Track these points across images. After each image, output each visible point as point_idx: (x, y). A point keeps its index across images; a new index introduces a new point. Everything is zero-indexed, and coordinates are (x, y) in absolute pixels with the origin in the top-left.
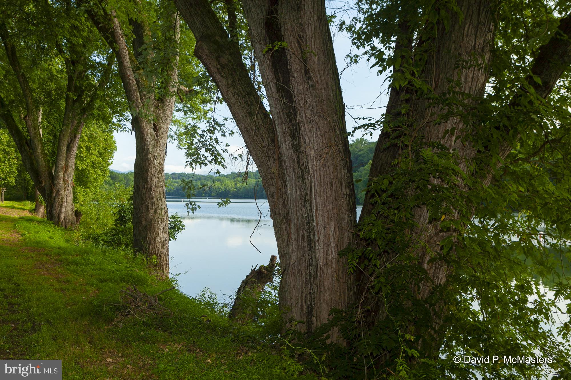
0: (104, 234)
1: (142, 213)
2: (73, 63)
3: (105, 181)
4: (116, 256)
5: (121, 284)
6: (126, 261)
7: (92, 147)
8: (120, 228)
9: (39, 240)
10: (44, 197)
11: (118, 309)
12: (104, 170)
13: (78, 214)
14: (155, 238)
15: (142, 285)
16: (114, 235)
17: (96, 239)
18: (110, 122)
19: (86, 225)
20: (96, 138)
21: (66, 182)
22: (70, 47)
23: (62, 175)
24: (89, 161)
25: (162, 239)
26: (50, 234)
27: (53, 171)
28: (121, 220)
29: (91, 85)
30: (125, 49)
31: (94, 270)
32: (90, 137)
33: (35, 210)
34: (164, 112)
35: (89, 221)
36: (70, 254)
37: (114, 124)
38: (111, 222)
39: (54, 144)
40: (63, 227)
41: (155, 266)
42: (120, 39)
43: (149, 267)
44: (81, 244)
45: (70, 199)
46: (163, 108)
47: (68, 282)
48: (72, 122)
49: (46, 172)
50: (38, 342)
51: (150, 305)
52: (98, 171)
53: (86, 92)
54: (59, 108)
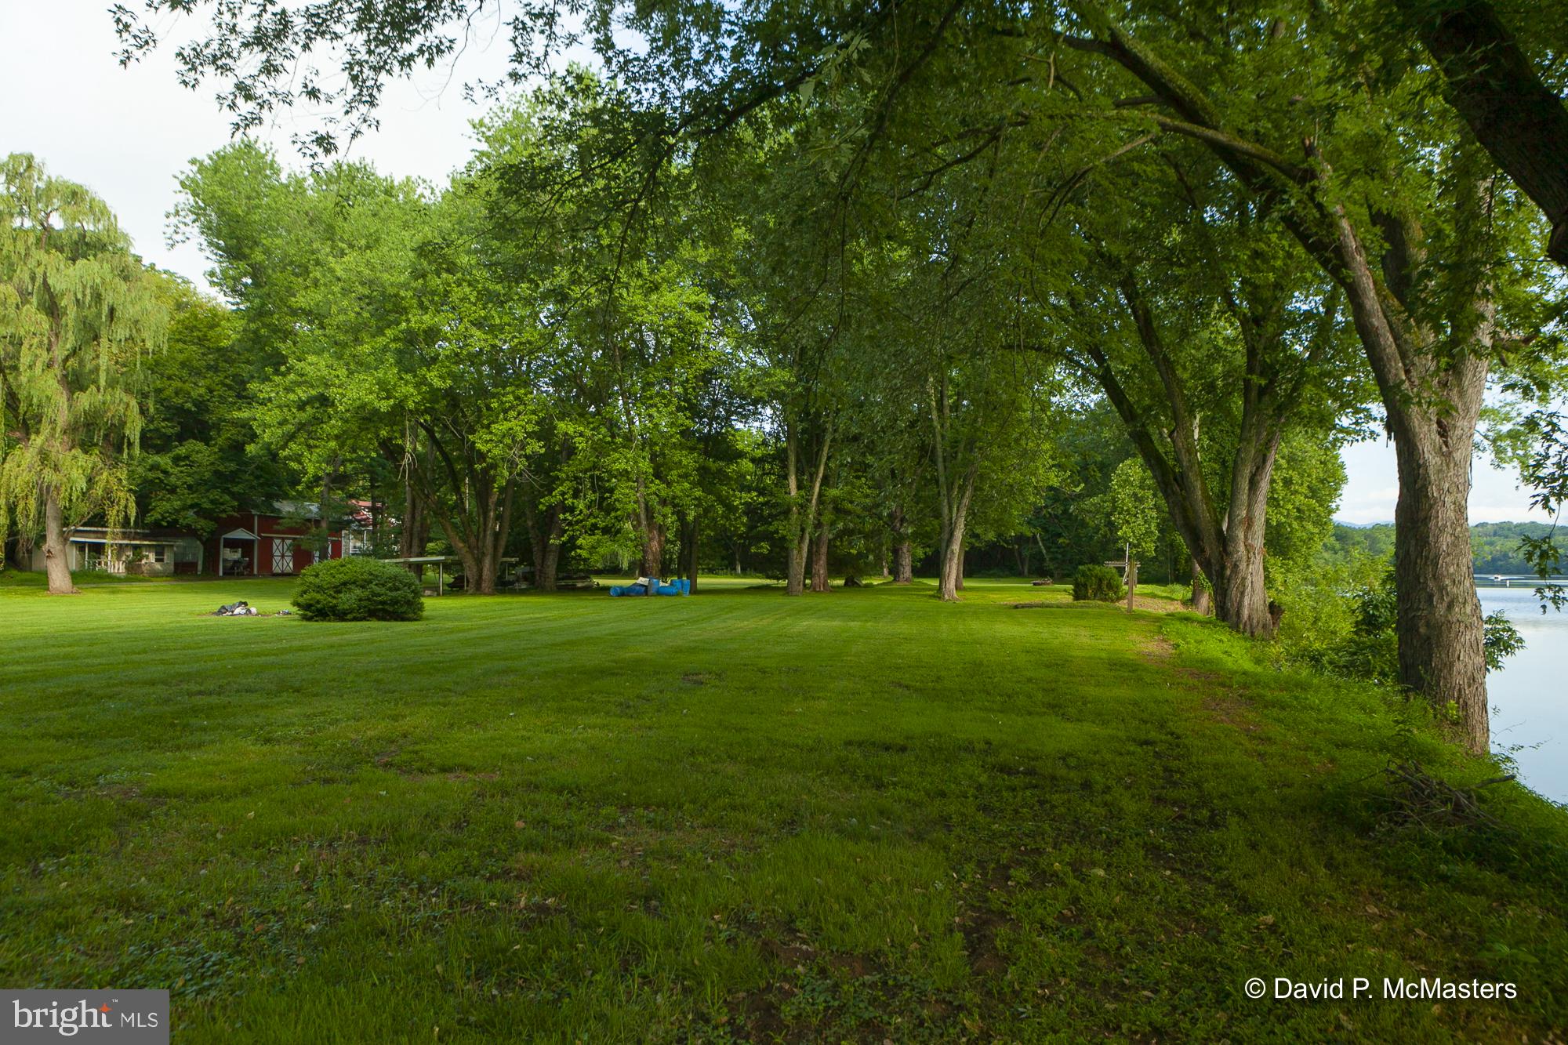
0: (1332, 649)
1: (1418, 609)
2: (1257, 321)
3: (1325, 545)
4: (1364, 697)
5: (1381, 756)
6: (1383, 708)
7: (1296, 478)
8: (1367, 639)
9: (1205, 656)
10: (1209, 576)
11: (1381, 809)
12: (1321, 522)
13: (1274, 609)
14: (1452, 665)
15: (1430, 762)
16: (1355, 654)
17: (1316, 659)
18: (1334, 427)
19: (1292, 632)
20: (1303, 460)
21: (1249, 548)
22: (1251, 293)
23: (1241, 535)
24: (1290, 507)
25: (1470, 668)
26: (1226, 646)
27: (1225, 528)
28: (1369, 622)
29: (1294, 358)
30: (1367, 276)
31: (1318, 721)
32: (1292, 460)
33: (1193, 601)
34: (1462, 394)
35: (1297, 622)
36: (1267, 686)
37: (1342, 430)
38: (1345, 628)
39: (1222, 478)
40: (1248, 634)
41: (1455, 723)
42: (1354, 258)
43: (1438, 726)
44: (1286, 669)
45: (1259, 582)
46: (1460, 385)
47: (1269, 740)
48: (1259, 434)
49: (1213, 531)
50: (1223, 847)
51: (1458, 806)
52: (1310, 526)
53: (1281, 375)
54: (1228, 413)
